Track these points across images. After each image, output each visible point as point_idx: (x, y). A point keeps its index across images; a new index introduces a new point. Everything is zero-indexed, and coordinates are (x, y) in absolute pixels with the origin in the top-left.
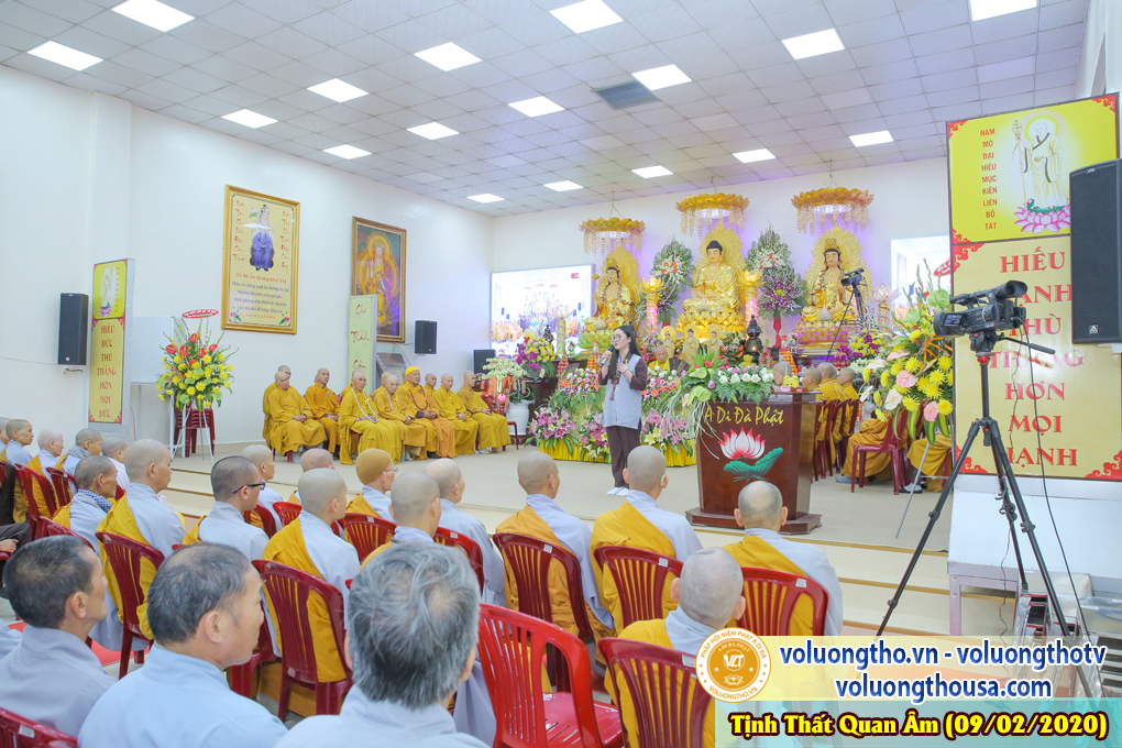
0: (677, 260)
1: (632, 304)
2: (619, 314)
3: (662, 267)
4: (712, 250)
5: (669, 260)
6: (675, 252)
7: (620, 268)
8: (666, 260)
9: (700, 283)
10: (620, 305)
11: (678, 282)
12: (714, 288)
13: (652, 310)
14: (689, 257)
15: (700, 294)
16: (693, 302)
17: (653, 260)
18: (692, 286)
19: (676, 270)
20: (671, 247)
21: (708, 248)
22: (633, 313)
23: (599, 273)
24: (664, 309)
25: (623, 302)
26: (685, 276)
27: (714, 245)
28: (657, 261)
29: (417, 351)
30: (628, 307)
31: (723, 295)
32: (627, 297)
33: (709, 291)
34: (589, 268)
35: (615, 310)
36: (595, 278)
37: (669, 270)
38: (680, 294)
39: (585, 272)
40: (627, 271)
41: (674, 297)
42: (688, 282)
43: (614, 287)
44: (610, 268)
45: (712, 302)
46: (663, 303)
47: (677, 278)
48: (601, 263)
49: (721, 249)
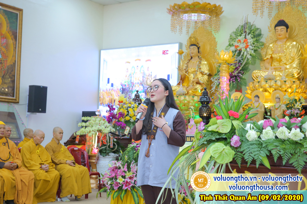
0: (248, 37)
1: (210, 75)
2: (198, 83)
3: (236, 44)
4: (279, 28)
5: (242, 38)
6: (248, 31)
7: (201, 45)
8: (240, 38)
9: (269, 57)
10: (200, 76)
11: (249, 56)
12: (280, 61)
13: (224, 80)
14: (260, 35)
15: (268, 65)
16: (260, 73)
17: (229, 37)
18: (262, 60)
19: (248, 46)
20: (244, 27)
21: (276, 26)
22: (210, 82)
23: (184, 49)
24: (236, 79)
25: (202, 73)
26: (255, 51)
27: (281, 23)
28: (232, 39)
29: (29, 110)
30: (206, 77)
31: (288, 67)
32: (205, 69)
33: (275, 64)
34: (177, 45)
35: (196, 80)
36: (180, 53)
37: (242, 46)
38: (250, 67)
39: (174, 49)
40: (206, 48)
41: (245, 69)
42: (258, 57)
43: (195, 61)
44: (192, 45)
45: (277, 73)
46: (235, 73)
47: (248, 53)
48: (185, 41)
49: (287, 27)
